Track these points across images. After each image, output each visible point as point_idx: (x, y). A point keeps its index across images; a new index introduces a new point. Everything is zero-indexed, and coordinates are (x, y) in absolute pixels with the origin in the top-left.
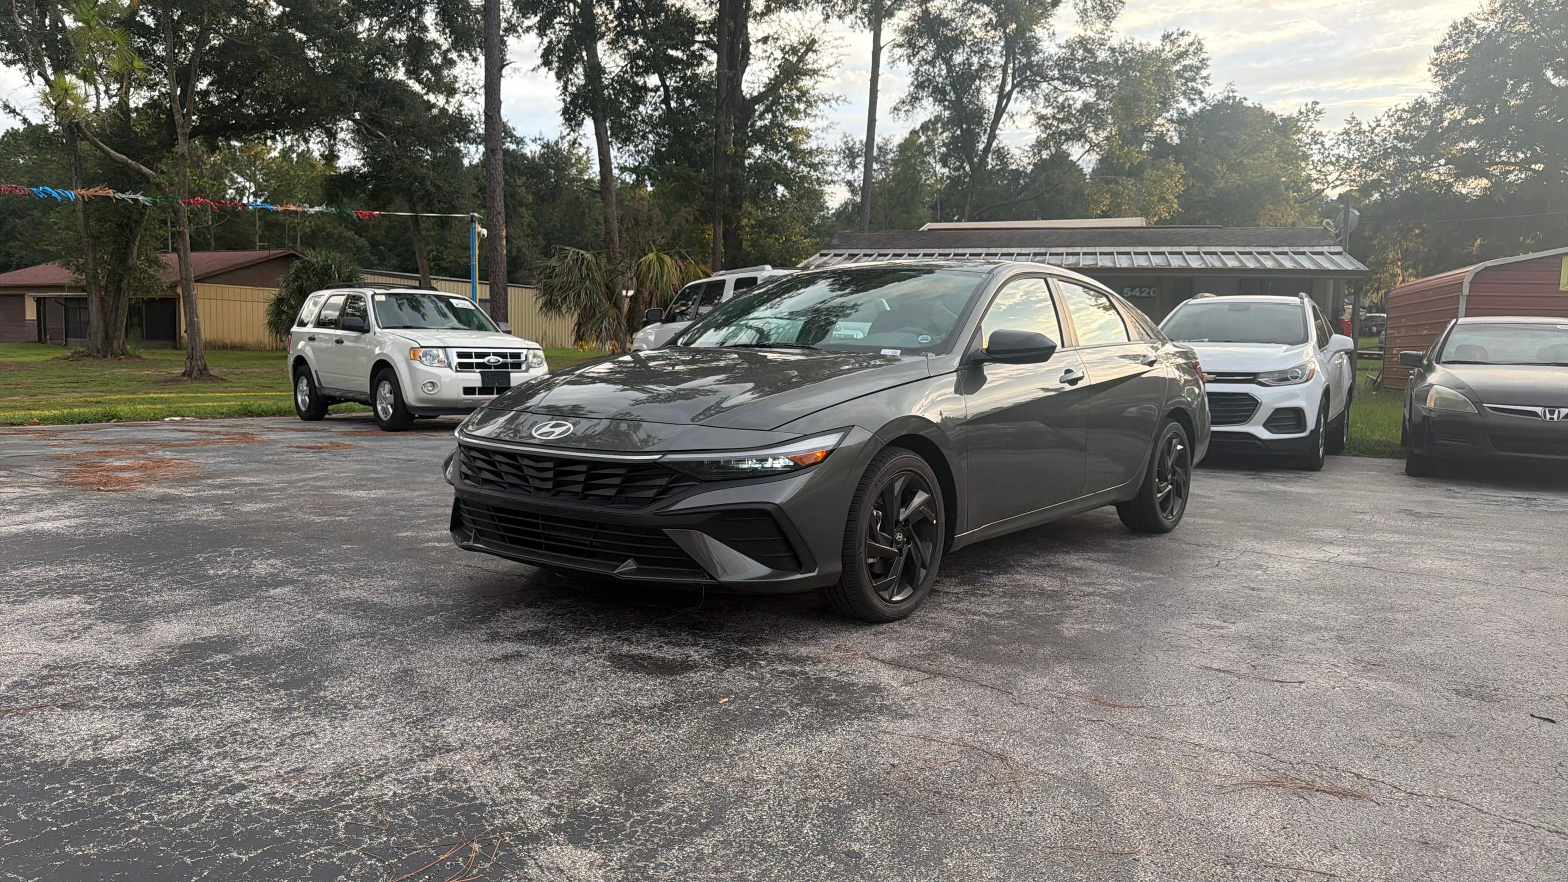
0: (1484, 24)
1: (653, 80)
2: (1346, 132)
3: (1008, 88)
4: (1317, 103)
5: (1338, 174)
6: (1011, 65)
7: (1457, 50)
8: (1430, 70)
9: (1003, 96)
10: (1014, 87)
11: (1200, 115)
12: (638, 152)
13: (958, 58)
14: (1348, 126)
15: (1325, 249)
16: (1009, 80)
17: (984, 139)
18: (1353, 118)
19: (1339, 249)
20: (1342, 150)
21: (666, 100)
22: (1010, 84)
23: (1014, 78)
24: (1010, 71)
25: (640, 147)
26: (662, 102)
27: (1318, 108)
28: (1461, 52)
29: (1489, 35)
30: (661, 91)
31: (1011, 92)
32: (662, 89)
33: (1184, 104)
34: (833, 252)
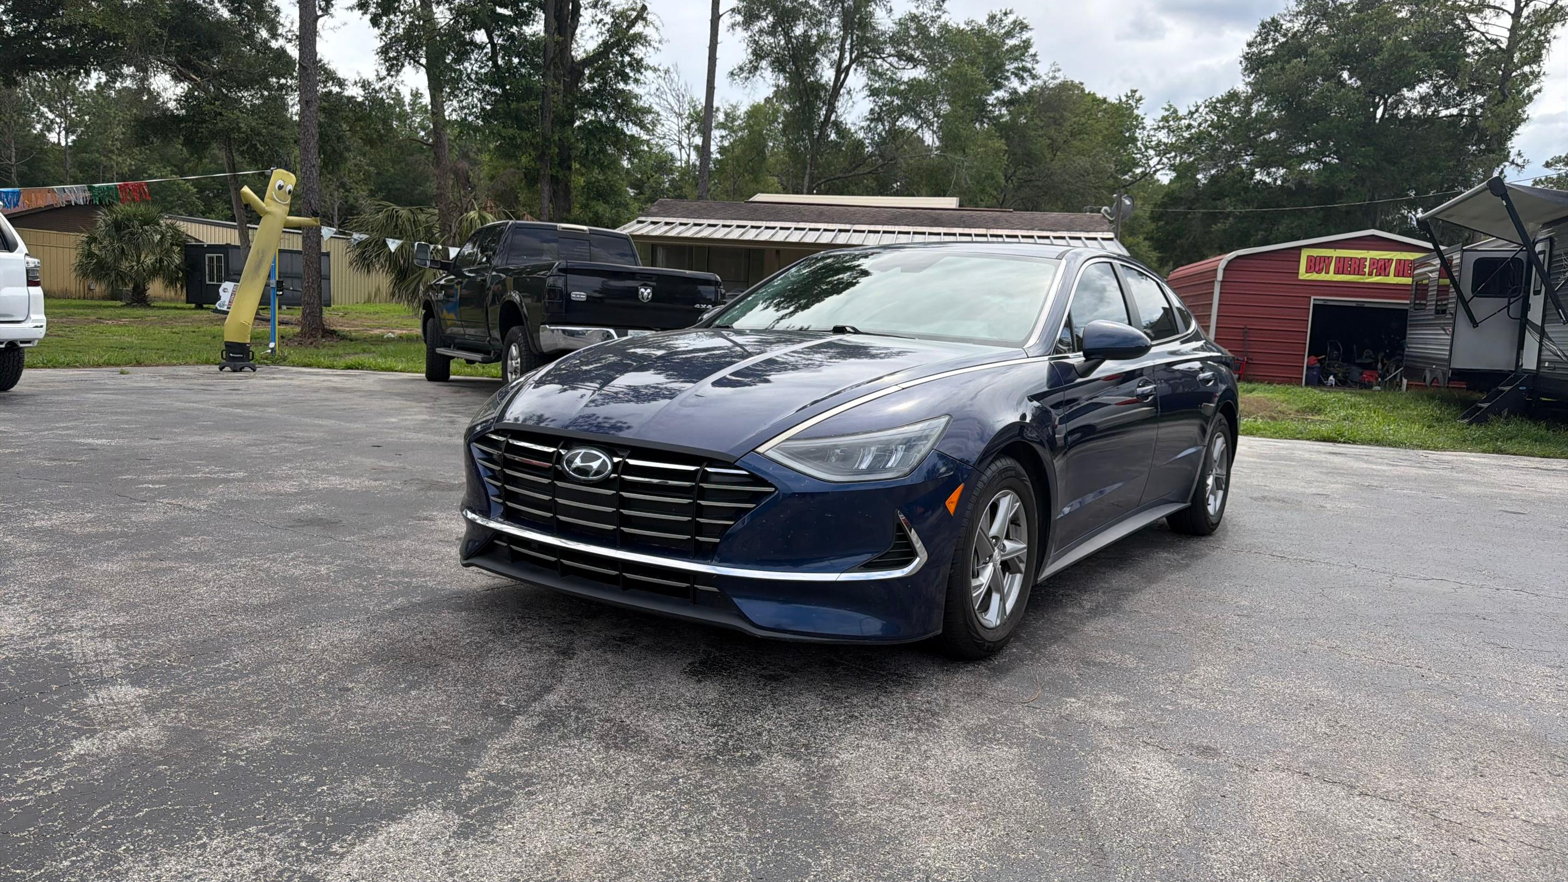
0: (1290, 25)
1: (480, 36)
2: (1165, 119)
3: (846, 63)
4: (1135, 91)
5: (1158, 158)
6: (849, 41)
7: (1266, 47)
8: (1241, 63)
9: (841, 71)
10: (852, 62)
11: (1030, 95)
12: (463, 108)
13: (799, 30)
14: (1166, 113)
15: (1099, 235)
16: (847, 55)
17: (823, 112)
18: (1170, 106)
19: (1111, 235)
20: (1162, 136)
21: (493, 58)
22: (848, 59)
23: (851, 53)
24: (847, 46)
25: (464, 103)
26: (488, 60)
27: (1137, 95)
28: (1269, 50)
29: (1295, 34)
30: (488, 49)
31: (848, 68)
32: (489, 46)
33: (1015, 83)
34: (650, 219)
